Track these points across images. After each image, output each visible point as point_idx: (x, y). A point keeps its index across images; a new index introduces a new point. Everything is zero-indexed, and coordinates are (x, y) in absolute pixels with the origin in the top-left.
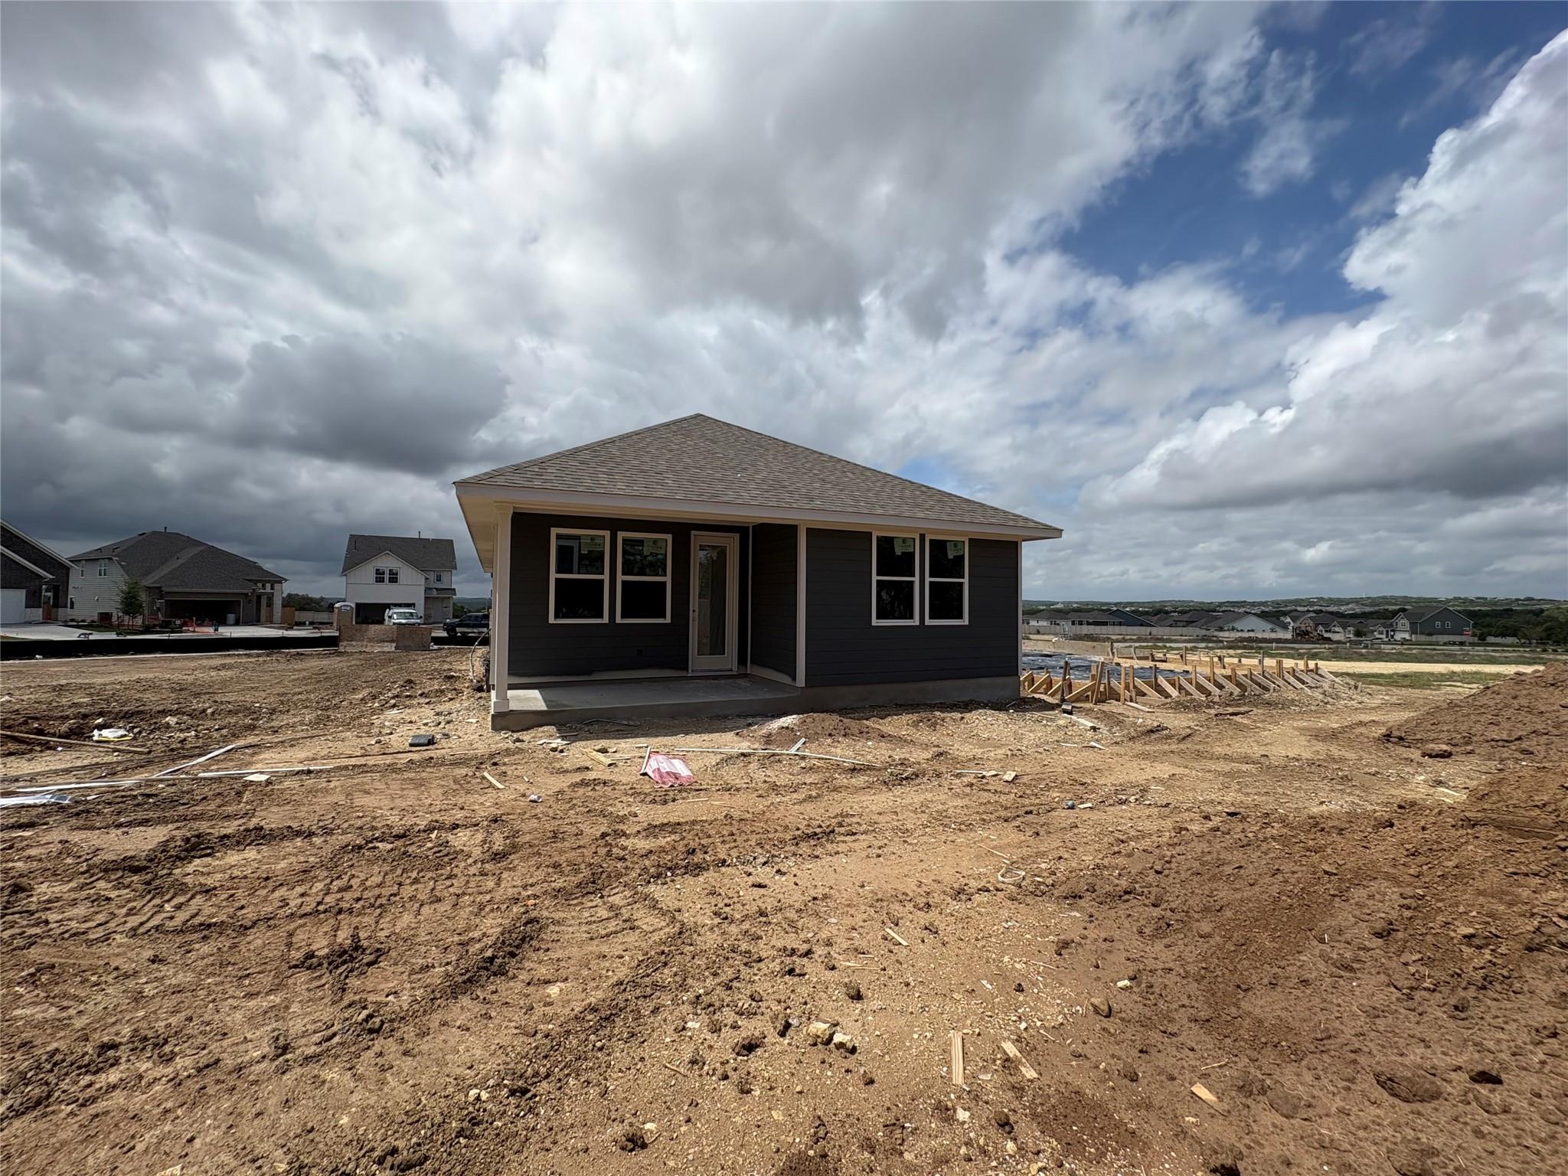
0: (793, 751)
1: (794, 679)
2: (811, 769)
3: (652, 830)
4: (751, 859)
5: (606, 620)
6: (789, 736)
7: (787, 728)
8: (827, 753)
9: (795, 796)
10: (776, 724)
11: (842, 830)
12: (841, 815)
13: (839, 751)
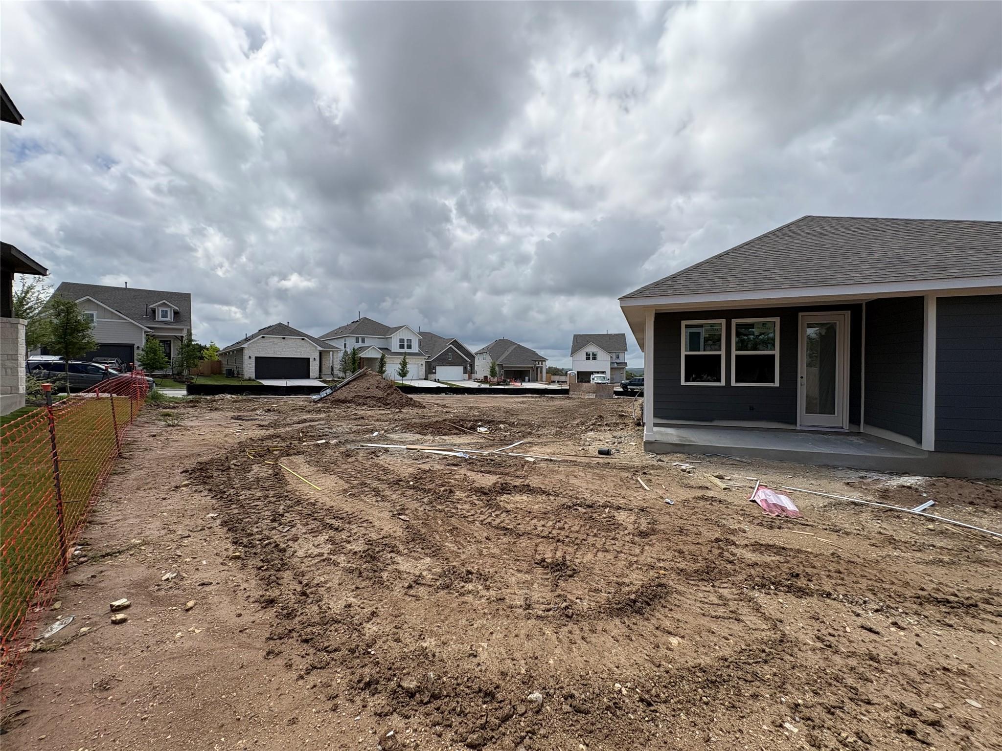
0: (917, 510)
1: (919, 441)
2: (942, 533)
3: (757, 547)
4: (861, 602)
5: (723, 383)
6: (913, 496)
7: (909, 488)
8: (966, 521)
9: (919, 555)
10: (896, 482)
11: (989, 608)
12: (989, 591)
13: (985, 522)
